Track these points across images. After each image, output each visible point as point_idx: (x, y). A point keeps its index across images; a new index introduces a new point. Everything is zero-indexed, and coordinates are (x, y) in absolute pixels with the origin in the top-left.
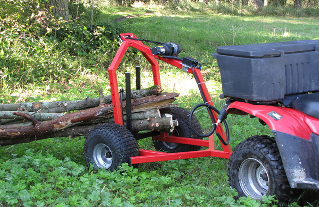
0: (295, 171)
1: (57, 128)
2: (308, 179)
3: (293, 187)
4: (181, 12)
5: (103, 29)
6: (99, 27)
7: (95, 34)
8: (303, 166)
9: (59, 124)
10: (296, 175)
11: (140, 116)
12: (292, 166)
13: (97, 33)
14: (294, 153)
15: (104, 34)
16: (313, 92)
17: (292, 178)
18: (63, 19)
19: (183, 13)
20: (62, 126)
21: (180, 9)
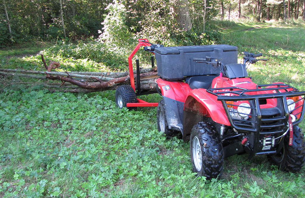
0: (171, 119)
1: (109, 85)
2: (179, 125)
3: (170, 128)
4: (287, 25)
5: (204, 34)
6: (202, 34)
7: (200, 37)
8: (176, 117)
9: (110, 84)
10: (172, 122)
11: (146, 82)
12: (170, 117)
13: (201, 37)
14: (172, 109)
15: (205, 37)
16: (210, 75)
17: (169, 123)
18: (180, 30)
19: (287, 26)
20: (111, 85)
21: (286, 23)
